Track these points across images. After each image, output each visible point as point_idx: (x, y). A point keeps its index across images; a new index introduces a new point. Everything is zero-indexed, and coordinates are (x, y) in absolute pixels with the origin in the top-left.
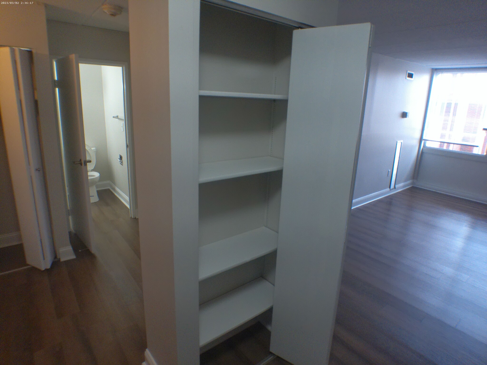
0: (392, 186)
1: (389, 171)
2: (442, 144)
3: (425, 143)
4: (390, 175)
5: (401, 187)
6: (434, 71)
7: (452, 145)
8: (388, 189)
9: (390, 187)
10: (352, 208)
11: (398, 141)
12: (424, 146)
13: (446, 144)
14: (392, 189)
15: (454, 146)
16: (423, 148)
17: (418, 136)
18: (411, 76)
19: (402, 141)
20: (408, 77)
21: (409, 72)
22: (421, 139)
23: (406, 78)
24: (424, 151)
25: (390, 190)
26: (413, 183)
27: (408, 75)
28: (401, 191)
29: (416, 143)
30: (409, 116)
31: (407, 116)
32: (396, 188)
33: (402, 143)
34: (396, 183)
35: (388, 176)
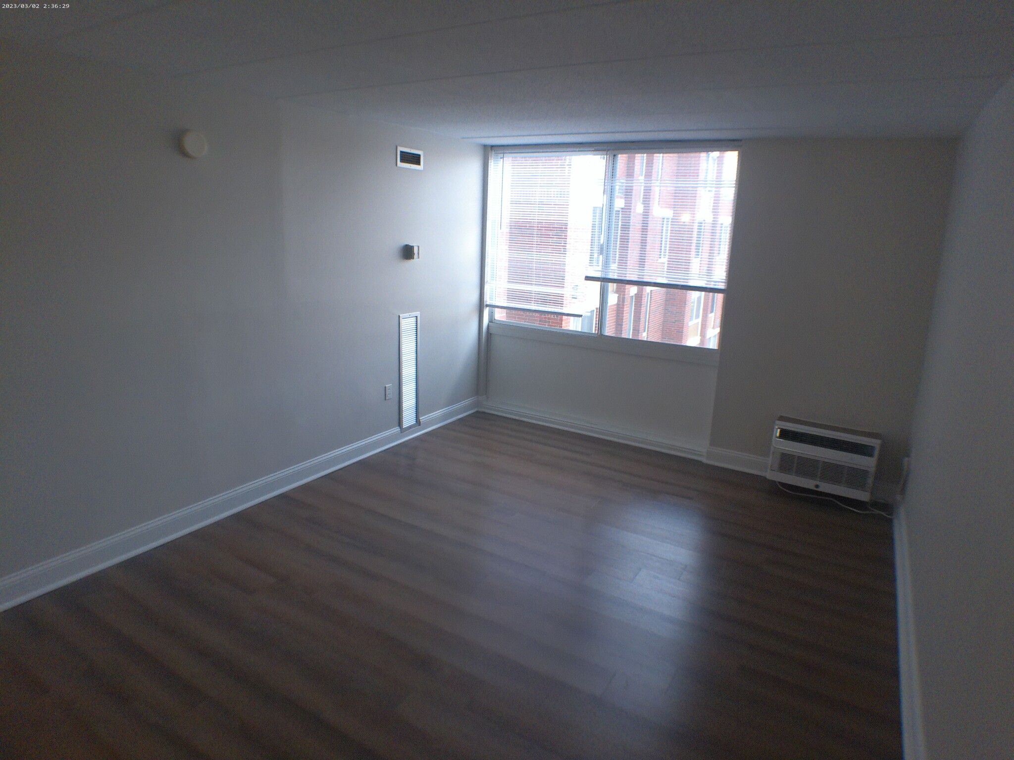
0: (408, 421)
1: (385, 387)
3: (491, 315)
4: (392, 396)
5: (437, 418)
6: (488, 151)
8: (396, 430)
9: (400, 423)
11: (400, 315)
12: (491, 320)
14: (410, 427)
16: (488, 324)
17: (470, 298)
18: (414, 159)
19: (418, 313)
20: (402, 160)
21: (400, 149)
22: (481, 305)
23: (397, 165)
24: (492, 331)
25: (404, 430)
26: (476, 404)
27: (402, 156)
30: (418, 253)
31: (414, 254)
32: (420, 422)
33: (417, 317)
34: (420, 411)
35: (385, 399)
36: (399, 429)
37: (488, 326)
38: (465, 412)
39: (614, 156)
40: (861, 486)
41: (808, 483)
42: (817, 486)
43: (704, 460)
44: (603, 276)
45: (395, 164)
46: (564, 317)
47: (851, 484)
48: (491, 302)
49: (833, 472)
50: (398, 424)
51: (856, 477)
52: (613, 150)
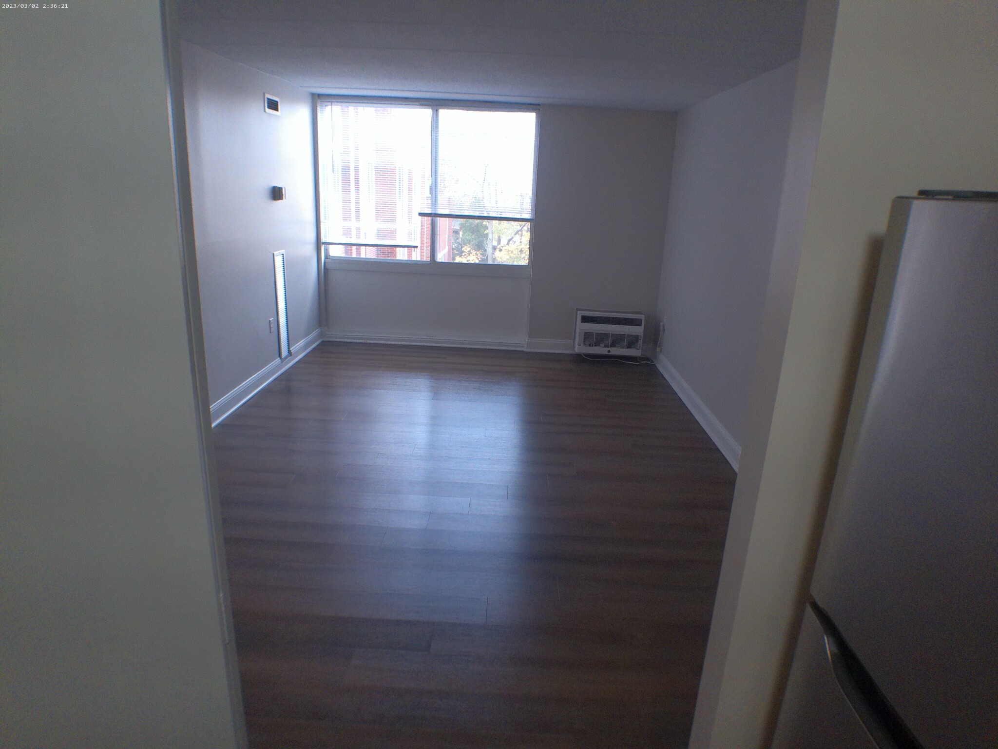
0: (284, 352)
1: (271, 322)
2: (349, 247)
3: (327, 251)
4: (274, 329)
5: (301, 348)
6: (317, 100)
7: (364, 247)
8: (278, 360)
9: (280, 355)
10: (213, 425)
11: (275, 253)
12: (327, 256)
13: (354, 248)
14: (286, 358)
15: (367, 249)
16: (325, 260)
17: (311, 236)
18: (273, 105)
19: (283, 251)
20: (270, 107)
21: (268, 96)
22: (319, 243)
23: (265, 111)
24: (328, 266)
25: (282, 360)
26: (321, 335)
27: (268, 103)
28: (305, 356)
29: (309, 250)
30: (285, 195)
31: (283, 195)
32: (291, 353)
33: (283, 255)
34: (290, 342)
35: (271, 332)
36: (280, 360)
37: (325, 262)
38: (316, 342)
39: (437, 111)
40: (635, 347)
41: (603, 351)
42: (609, 351)
43: (525, 350)
44: (434, 212)
45: (263, 110)
46: (398, 249)
47: (630, 346)
48: (325, 239)
49: (618, 340)
50: (278, 356)
51: (632, 341)
52: (436, 106)
